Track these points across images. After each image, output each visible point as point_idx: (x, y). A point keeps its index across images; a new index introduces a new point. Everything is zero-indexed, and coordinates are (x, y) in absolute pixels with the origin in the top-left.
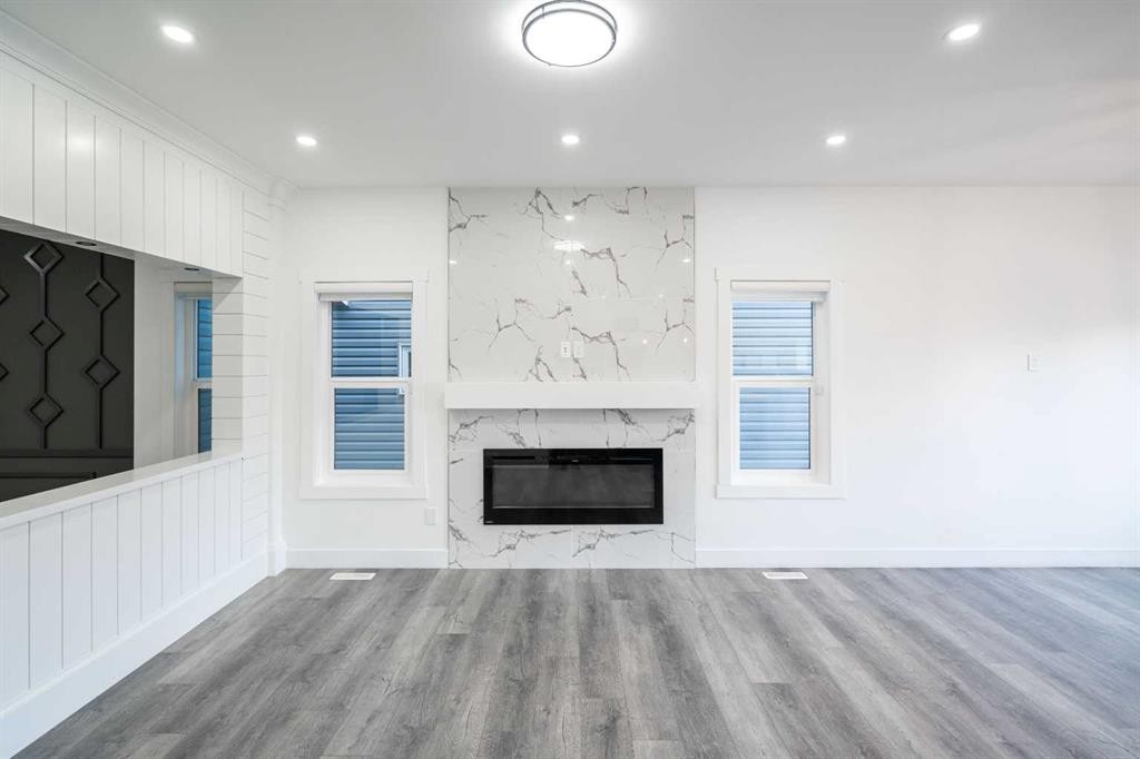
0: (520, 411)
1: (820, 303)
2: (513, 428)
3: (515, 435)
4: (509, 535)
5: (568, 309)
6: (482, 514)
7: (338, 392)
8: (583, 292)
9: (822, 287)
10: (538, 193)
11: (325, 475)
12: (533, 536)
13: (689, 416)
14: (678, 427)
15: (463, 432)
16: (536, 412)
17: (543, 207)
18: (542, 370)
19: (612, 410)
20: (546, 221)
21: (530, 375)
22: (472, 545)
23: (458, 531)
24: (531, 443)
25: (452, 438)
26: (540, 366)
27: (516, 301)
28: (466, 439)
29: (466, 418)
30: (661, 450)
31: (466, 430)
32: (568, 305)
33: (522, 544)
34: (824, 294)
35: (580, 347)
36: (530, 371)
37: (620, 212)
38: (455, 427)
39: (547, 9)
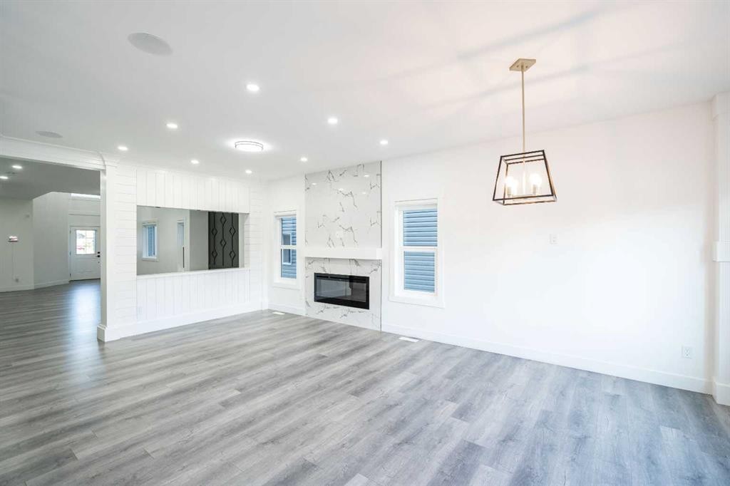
0: (325, 258)
2: (323, 265)
3: (324, 268)
4: (322, 306)
5: (338, 218)
6: (314, 298)
7: (282, 250)
8: (343, 211)
10: (330, 172)
11: (278, 279)
12: (328, 308)
13: (379, 262)
14: (375, 268)
16: (329, 259)
17: (331, 179)
18: (331, 243)
19: (353, 259)
20: (332, 183)
21: (327, 245)
22: (311, 309)
23: (308, 303)
24: (328, 271)
25: (306, 268)
26: (330, 242)
27: (324, 216)
28: (309, 269)
29: (311, 260)
30: (368, 278)
31: (309, 265)
32: (338, 216)
33: (326, 311)
35: (342, 233)
36: (327, 243)
37: (355, 176)
38: (307, 264)
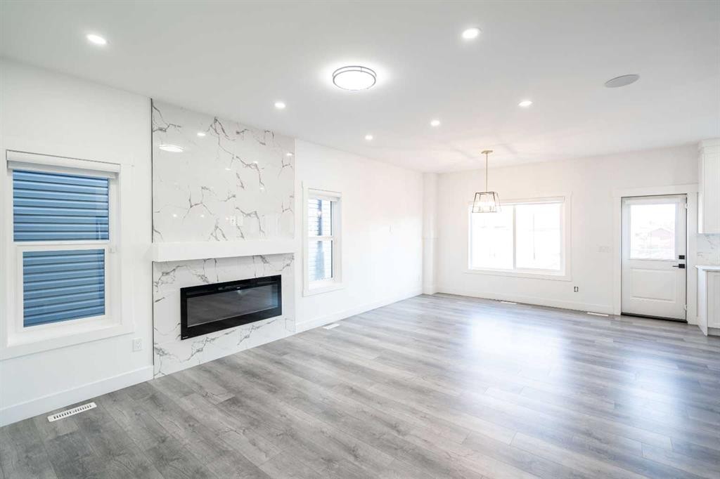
0: (205, 260)
1: (335, 202)
2: (200, 272)
3: (203, 277)
4: (199, 342)
5: (234, 196)
6: (180, 333)
7: (26, 255)
8: (242, 186)
9: (338, 195)
10: (216, 120)
12: (213, 339)
13: (291, 257)
14: (288, 263)
15: (164, 278)
16: (215, 260)
17: (219, 130)
18: (219, 233)
19: (257, 256)
20: (221, 139)
21: (211, 236)
22: (172, 357)
23: (161, 349)
24: (213, 280)
25: (154, 284)
26: (217, 231)
27: (202, 188)
28: (167, 283)
29: (167, 268)
30: (280, 276)
31: (167, 277)
32: (234, 194)
33: (207, 347)
34: (338, 198)
35: (241, 220)
36: (212, 234)
37: (261, 143)
38: (157, 275)
39: (363, 69)
